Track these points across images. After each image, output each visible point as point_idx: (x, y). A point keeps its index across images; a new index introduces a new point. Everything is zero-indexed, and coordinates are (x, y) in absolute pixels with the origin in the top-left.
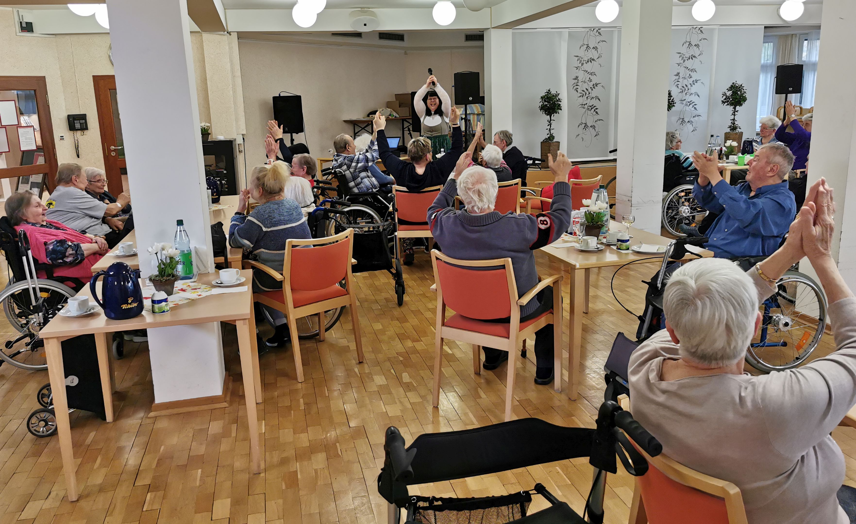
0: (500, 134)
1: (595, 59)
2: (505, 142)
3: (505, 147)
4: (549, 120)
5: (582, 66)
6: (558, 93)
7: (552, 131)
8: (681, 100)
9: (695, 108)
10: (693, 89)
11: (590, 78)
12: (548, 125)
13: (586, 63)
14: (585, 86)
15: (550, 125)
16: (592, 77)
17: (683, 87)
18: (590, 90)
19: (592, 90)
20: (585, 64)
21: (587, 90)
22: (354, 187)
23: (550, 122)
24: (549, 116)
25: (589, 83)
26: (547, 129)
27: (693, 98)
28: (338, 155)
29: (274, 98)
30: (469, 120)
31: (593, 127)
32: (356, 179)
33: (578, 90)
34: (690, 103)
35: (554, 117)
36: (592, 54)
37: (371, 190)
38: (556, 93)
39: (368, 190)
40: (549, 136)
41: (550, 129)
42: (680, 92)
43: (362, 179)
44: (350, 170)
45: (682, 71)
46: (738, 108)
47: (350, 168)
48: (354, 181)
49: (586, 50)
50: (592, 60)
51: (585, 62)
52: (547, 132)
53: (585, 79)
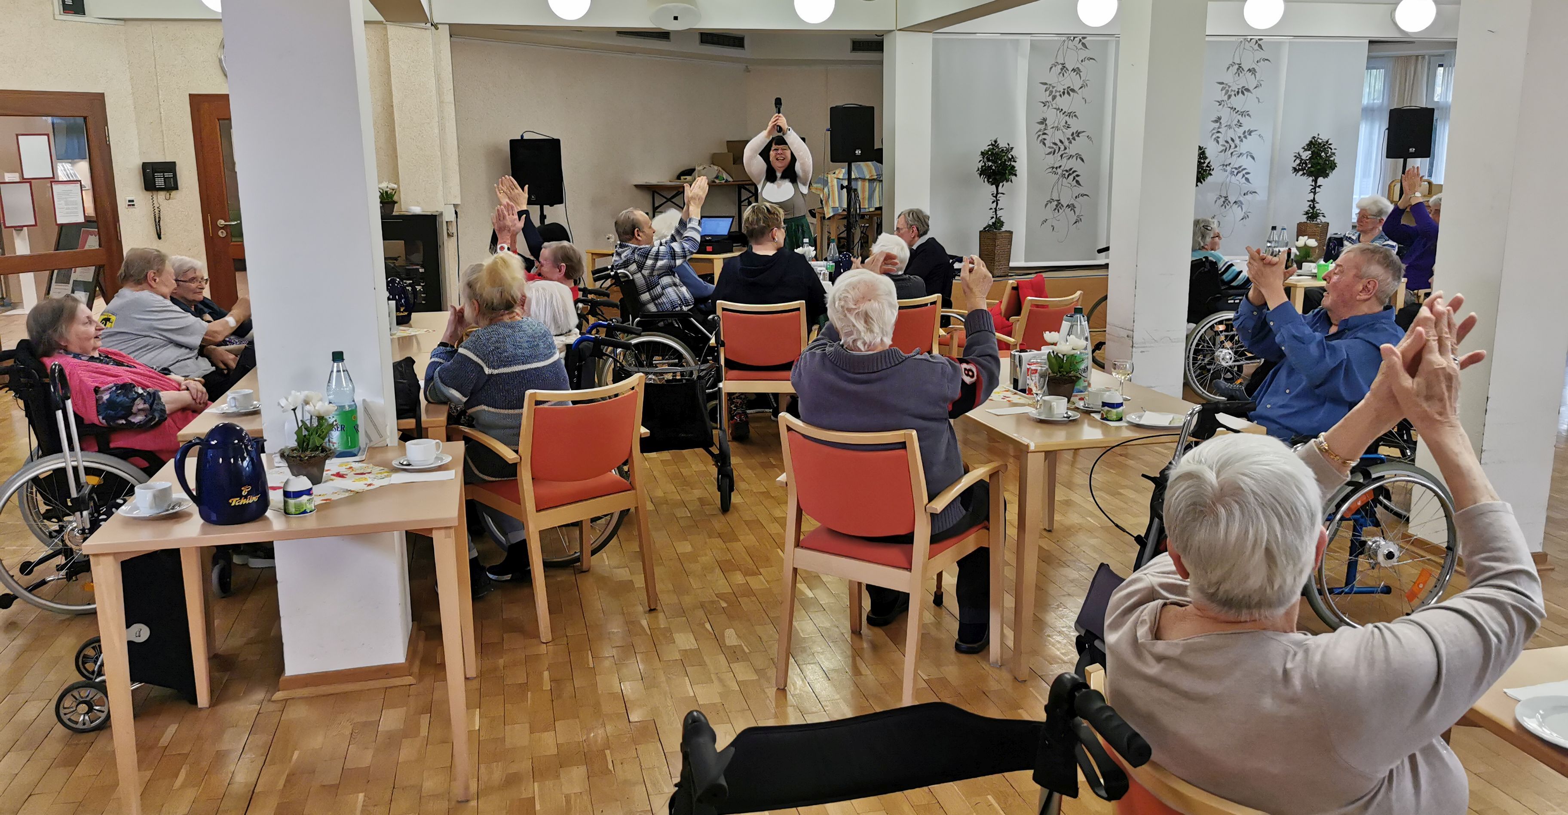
0: (907, 215)
1: (1076, 89)
2: (915, 229)
3: (916, 238)
4: (995, 192)
5: (1053, 100)
6: (1011, 146)
7: (999, 213)
8: (1223, 165)
9: (1247, 180)
10: (1245, 146)
11: (1066, 123)
12: (993, 202)
13: (1061, 96)
14: (1059, 135)
15: (997, 201)
16: (1070, 121)
17: (1227, 142)
18: (1066, 143)
19: (1070, 142)
20: (1058, 97)
21: (1061, 141)
22: (649, 302)
23: (996, 197)
24: (994, 186)
25: (1064, 130)
26: (991, 209)
27: (1245, 162)
28: (621, 246)
29: (512, 142)
30: (856, 190)
31: (1071, 207)
32: (652, 289)
33: (1045, 141)
34: (1239, 170)
35: (1004, 187)
36: (1072, 80)
37: (679, 308)
38: (1007, 146)
39: (675, 308)
40: (993, 220)
41: (996, 209)
42: (1221, 152)
43: (663, 288)
44: (643, 271)
45: (1225, 114)
46: (1321, 180)
47: (642, 269)
48: (649, 291)
49: (1060, 73)
50: (1070, 91)
51: (1058, 94)
52: (991, 213)
53: (1059, 123)
